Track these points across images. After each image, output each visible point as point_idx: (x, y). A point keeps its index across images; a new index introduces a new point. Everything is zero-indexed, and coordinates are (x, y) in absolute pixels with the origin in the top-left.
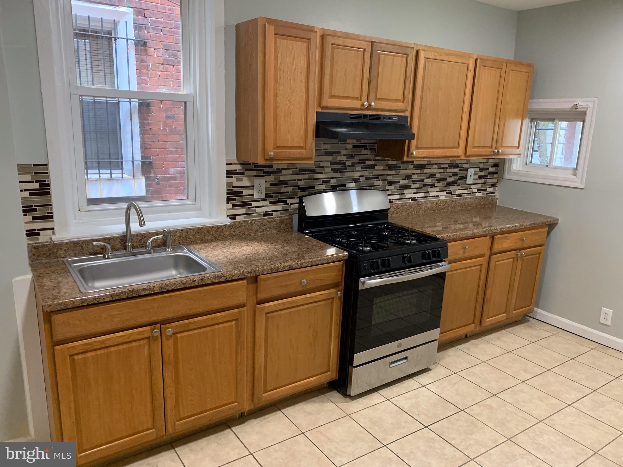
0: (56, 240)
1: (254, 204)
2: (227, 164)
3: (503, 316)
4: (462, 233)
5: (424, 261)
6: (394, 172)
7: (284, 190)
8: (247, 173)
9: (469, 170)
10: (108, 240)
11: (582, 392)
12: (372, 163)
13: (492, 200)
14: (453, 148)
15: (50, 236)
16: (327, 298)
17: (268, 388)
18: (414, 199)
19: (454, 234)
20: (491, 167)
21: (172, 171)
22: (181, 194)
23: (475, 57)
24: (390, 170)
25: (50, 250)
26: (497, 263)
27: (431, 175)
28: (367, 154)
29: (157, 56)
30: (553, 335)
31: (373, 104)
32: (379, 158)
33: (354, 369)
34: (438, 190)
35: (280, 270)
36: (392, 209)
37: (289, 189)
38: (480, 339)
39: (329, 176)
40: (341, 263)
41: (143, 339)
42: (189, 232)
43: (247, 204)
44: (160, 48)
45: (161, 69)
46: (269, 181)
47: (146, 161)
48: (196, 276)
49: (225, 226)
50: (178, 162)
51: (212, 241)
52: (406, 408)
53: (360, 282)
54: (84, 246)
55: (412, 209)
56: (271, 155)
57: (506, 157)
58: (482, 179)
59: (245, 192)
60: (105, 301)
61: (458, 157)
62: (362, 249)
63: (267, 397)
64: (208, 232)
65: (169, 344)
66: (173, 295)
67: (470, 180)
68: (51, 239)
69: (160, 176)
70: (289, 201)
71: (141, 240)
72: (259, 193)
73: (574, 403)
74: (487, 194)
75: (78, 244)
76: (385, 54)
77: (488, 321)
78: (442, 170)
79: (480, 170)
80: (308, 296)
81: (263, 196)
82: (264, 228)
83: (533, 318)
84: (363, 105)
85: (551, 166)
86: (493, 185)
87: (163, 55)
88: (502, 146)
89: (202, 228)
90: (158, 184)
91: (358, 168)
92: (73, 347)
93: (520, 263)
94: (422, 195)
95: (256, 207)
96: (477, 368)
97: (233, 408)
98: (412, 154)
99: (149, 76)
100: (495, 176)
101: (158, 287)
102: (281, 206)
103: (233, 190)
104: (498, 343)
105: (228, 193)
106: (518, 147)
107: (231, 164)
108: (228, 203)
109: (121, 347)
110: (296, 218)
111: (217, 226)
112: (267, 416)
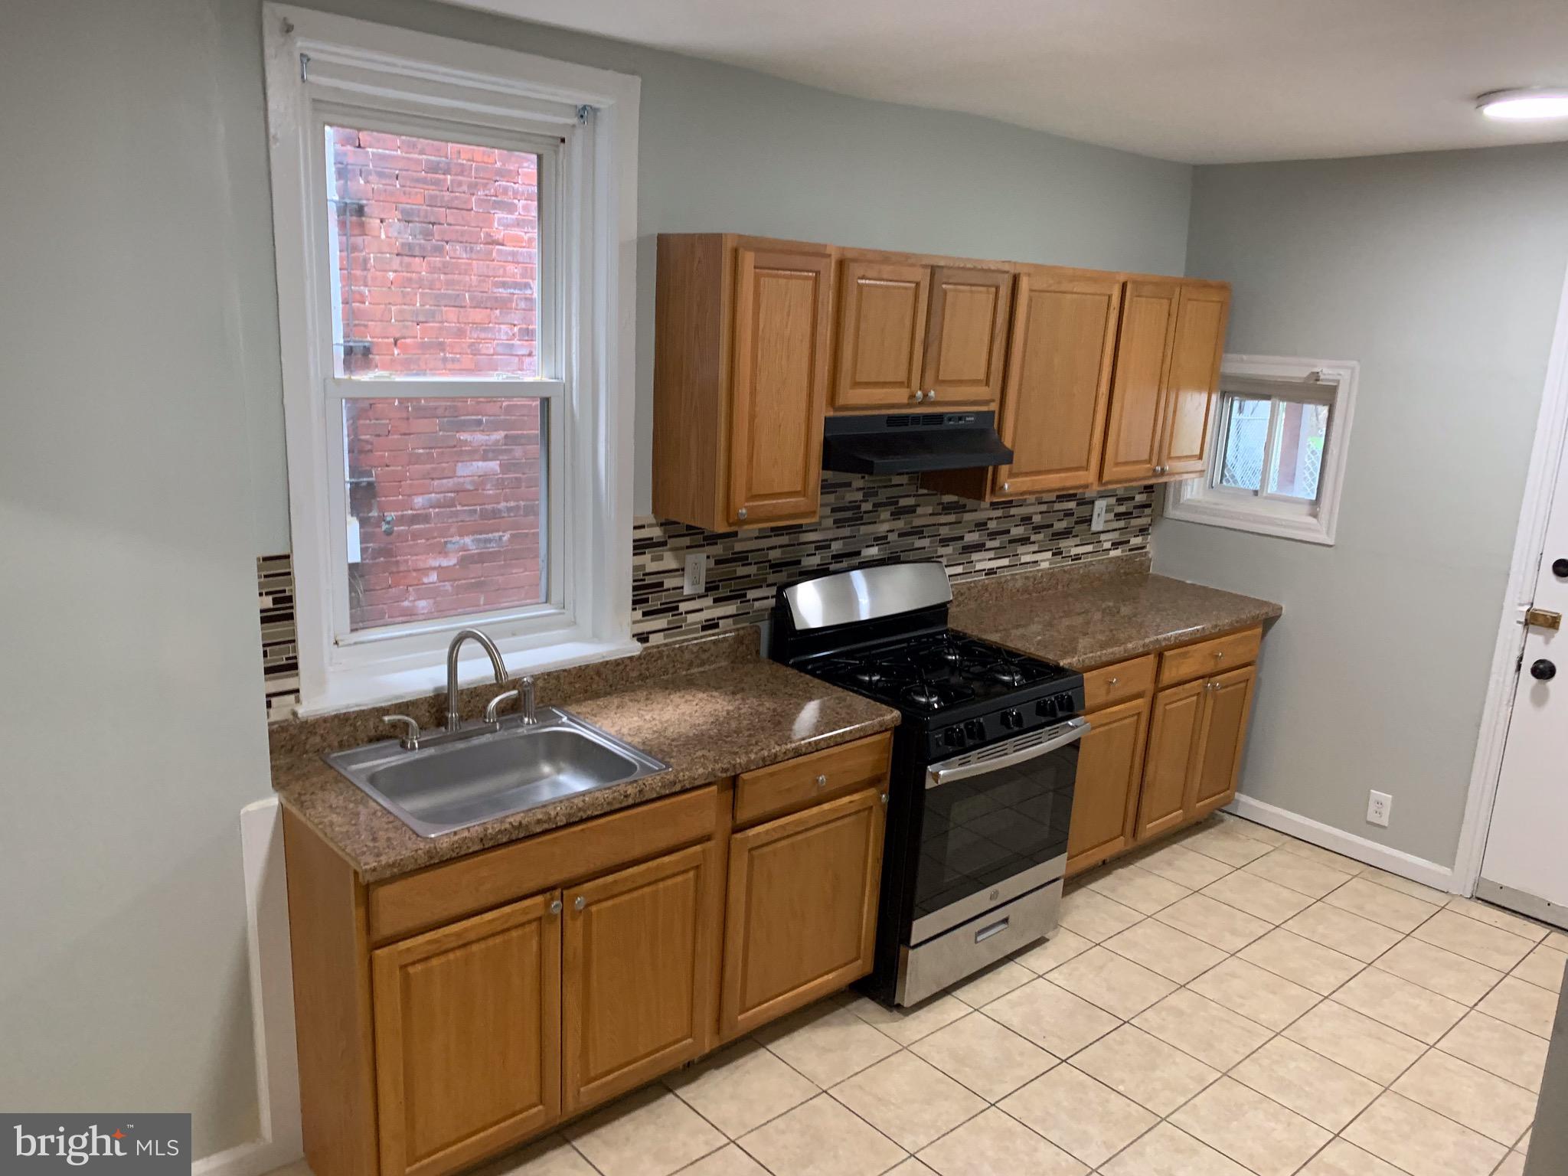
0: (305, 715)
1: (683, 607)
2: (635, 528)
3: (1177, 816)
4: (1104, 652)
5: (1044, 720)
6: (952, 518)
7: (742, 571)
8: (672, 542)
9: (1097, 503)
10: (404, 707)
11: (1346, 969)
12: (911, 501)
13: (1141, 564)
14: (1077, 469)
15: (290, 708)
16: (861, 808)
17: (748, 1004)
18: (991, 572)
19: (1091, 655)
20: (1139, 493)
21: (419, 501)
22: (440, 553)
23: (1122, 279)
24: (946, 514)
25: (292, 737)
26: (1168, 707)
27: (1023, 519)
28: (902, 485)
29: (387, 237)
30: (1276, 849)
31: (932, 393)
32: (925, 491)
33: (911, 952)
34: (1036, 549)
35: (779, 759)
36: (955, 603)
37: (752, 570)
38: (1132, 866)
39: (829, 535)
40: (888, 734)
41: (529, 922)
42: (562, 677)
43: (671, 608)
44: (394, 219)
45: (396, 266)
46: (714, 556)
47: (361, 482)
48: (626, 787)
49: (631, 658)
50: (433, 479)
51: (606, 694)
52: (1015, 1023)
53: (927, 773)
54: (359, 723)
55: (987, 595)
56: (742, 514)
57: (1172, 479)
58: (1120, 520)
59: (669, 583)
60: (471, 851)
61: (1086, 486)
62: (867, 678)
63: (746, 1020)
64: (599, 674)
65: (575, 928)
66: (588, 828)
67: (1097, 525)
68: (295, 714)
69: (393, 514)
70: (751, 594)
71: (469, 702)
72: (695, 583)
73: (1334, 992)
74: (1130, 550)
75: (347, 720)
76: (955, 290)
77: (1151, 828)
78: (1044, 508)
79: (1118, 500)
80: (826, 806)
81: (702, 590)
82: (705, 656)
83: (1231, 814)
84: (912, 396)
85: (1264, 494)
86: (1143, 531)
87: (399, 233)
88: (1170, 458)
89: (587, 666)
90: (388, 533)
91: (885, 514)
92: (408, 950)
93: (1210, 702)
94: (1005, 562)
95: (687, 612)
96: (1139, 930)
97: (686, 1048)
98: (1002, 487)
99: (370, 283)
100: (1147, 511)
101: (563, 815)
102: (734, 607)
103: (644, 580)
104: (1169, 873)
105: (635, 588)
106: (1200, 457)
107: (642, 527)
108: (634, 609)
109: (491, 942)
110: (765, 627)
111: (616, 660)
112: (741, 1061)
